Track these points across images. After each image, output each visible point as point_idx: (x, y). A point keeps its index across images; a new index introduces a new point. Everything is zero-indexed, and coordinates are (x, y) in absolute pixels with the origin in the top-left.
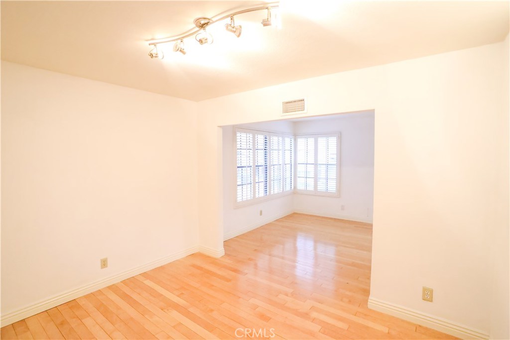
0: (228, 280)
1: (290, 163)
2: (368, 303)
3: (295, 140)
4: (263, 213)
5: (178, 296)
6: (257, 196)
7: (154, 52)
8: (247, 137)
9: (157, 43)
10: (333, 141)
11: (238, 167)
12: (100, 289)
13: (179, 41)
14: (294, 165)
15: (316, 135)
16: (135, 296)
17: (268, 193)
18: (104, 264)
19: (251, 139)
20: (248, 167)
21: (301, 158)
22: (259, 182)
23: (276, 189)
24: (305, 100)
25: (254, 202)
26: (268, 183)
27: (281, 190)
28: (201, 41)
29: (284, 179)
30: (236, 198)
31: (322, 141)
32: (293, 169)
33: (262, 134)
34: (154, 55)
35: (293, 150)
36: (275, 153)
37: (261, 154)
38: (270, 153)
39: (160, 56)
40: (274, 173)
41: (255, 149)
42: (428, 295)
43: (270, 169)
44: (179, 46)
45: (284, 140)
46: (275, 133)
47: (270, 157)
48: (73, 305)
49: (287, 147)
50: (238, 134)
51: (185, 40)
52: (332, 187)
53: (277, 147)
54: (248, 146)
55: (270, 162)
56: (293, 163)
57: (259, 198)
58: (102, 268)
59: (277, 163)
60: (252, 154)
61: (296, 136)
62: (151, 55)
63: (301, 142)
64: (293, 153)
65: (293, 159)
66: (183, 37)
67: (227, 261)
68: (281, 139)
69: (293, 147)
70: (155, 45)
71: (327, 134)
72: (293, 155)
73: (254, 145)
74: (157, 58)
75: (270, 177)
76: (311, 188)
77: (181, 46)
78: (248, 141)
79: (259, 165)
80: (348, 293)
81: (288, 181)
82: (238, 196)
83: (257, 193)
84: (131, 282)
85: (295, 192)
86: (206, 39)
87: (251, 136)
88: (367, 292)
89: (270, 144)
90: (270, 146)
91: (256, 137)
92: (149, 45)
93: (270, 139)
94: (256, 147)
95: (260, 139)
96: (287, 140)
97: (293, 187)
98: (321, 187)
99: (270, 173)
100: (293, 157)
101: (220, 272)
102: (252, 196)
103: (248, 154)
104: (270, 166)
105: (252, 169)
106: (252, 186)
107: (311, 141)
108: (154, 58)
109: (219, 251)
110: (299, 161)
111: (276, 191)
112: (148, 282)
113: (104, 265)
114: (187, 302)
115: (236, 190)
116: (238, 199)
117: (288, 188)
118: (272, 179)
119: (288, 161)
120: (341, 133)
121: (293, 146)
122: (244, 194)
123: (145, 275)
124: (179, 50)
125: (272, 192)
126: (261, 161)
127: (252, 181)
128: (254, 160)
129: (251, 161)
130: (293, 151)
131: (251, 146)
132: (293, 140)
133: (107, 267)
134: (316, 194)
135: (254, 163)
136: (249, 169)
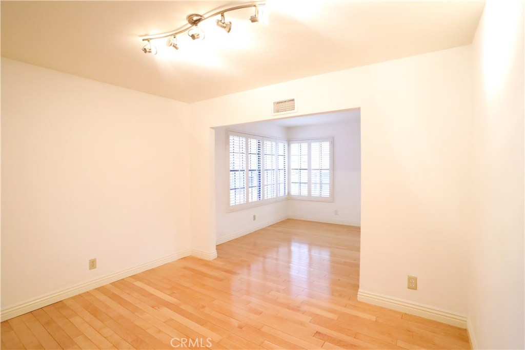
0: (221, 280)
1: (283, 168)
2: (358, 296)
3: (289, 145)
4: (256, 217)
5: (169, 295)
6: (250, 200)
7: (147, 48)
8: (240, 141)
9: (150, 39)
10: (326, 146)
11: (231, 171)
12: (88, 290)
13: (173, 37)
14: (288, 171)
15: (309, 140)
16: (125, 296)
17: (261, 198)
18: (93, 264)
19: (244, 143)
20: (241, 171)
21: (295, 164)
22: (252, 187)
23: (269, 194)
24: (295, 100)
25: (247, 206)
26: (261, 187)
27: (275, 195)
28: (193, 37)
29: (278, 184)
30: (229, 201)
31: (315, 146)
32: (286, 174)
33: (255, 139)
34: (147, 50)
35: (286, 155)
36: (268, 158)
37: (254, 158)
38: (263, 158)
39: (153, 52)
40: (268, 179)
41: (248, 153)
42: (413, 284)
43: (263, 174)
44: (172, 41)
45: (277, 145)
46: (269, 138)
47: (263, 162)
48: (59, 306)
49: (281, 152)
50: (231, 138)
51: (177, 36)
52: (326, 193)
53: (270, 152)
54: (241, 150)
55: (263, 167)
56: (286, 169)
57: (252, 202)
58: (90, 269)
59: (270, 168)
60: (245, 158)
61: (289, 141)
62: (145, 50)
63: (295, 147)
64: (286, 159)
65: (286, 165)
66: (176, 33)
67: (220, 263)
68: (274, 143)
69: (286, 153)
70: (148, 41)
71: (321, 139)
72: (286, 160)
73: (247, 149)
74: (150, 53)
75: (263, 182)
76: (304, 192)
77: (174, 41)
78: (241, 145)
79: (252, 169)
80: (338, 288)
81: (282, 186)
82: (231, 200)
83: (250, 197)
84: (122, 284)
85: (289, 198)
86: (198, 35)
87: (244, 140)
88: (357, 287)
89: (263, 148)
90: (263, 151)
91: (249, 141)
92: (143, 40)
93: (263, 144)
94: (249, 151)
95: (254, 143)
96: (281, 145)
97: (286, 192)
98: (315, 193)
99: (263, 178)
100: (286, 163)
101: (212, 273)
102: (245, 200)
103: (241, 157)
104: (264, 171)
105: (245, 173)
106: (245, 190)
107: (305, 146)
108: (147, 53)
109: (211, 254)
110: (293, 167)
111: (270, 197)
112: (138, 284)
113: (93, 266)
114: (179, 300)
115: (229, 194)
116: (231, 202)
117: (282, 194)
118: (266, 183)
119: (281, 167)
120: (333, 138)
121: (286, 151)
122: (237, 199)
123: (135, 277)
124: (173, 44)
125: (266, 196)
126: (254, 166)
127: (245, 185)
128: (247, 164)
129: (245, 165)
130: (286, 157)
131: (244, 150)
132: (286, 145)
133: (95, 268)
134: (310, 199)
135: (247, 166)
136: (242, 172)
